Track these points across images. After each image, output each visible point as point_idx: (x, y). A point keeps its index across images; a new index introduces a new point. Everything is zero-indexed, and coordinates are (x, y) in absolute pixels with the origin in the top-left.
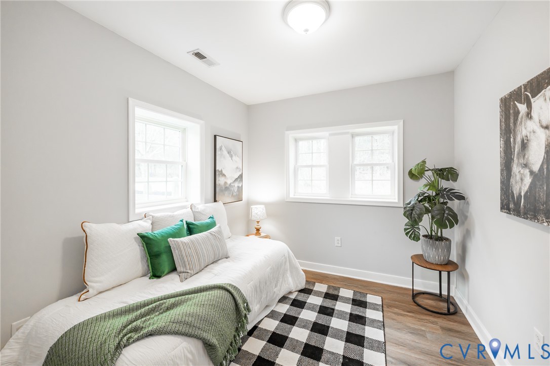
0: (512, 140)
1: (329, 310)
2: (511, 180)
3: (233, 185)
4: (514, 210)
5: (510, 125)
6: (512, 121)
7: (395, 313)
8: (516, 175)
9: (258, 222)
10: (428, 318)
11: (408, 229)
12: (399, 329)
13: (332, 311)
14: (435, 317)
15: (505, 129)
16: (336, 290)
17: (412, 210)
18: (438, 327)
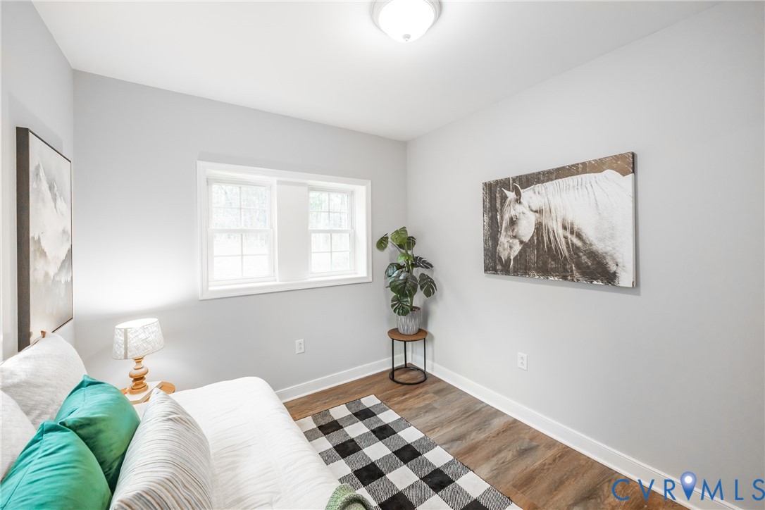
0: (498, 217)
1: (350, 445)
2: (498, 248)
3: (57, 279)
4: (502, 271)
5: (496, 206)
6: (498, 201)
7: (398, 403)
8: (504, 244)
9: (139, 360)
10: (418, 392)
11: (396, 304)
12: (417, 416)
13: (353, 443)
14: (421, 387)
15: (490, 208)
16: (326, 415)
17: (405, 283)
18: (431, 395)
